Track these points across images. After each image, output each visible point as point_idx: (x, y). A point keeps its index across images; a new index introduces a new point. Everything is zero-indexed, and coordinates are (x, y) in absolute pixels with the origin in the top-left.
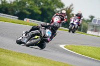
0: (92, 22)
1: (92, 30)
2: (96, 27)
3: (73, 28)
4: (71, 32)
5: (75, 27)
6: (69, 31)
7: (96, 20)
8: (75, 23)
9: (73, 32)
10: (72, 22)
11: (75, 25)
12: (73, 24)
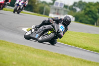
0: (54, 5)
1: (54, 13)
2: (58, 10)
3: (18, 9)
4: (16, 13)
5: (20, 8)
6: (14, 12)
7: (57, 3)
8: (20, 4)
9: (18, 13)
10: (17, 2)
11: (20, 6)
12: (18, 5)
